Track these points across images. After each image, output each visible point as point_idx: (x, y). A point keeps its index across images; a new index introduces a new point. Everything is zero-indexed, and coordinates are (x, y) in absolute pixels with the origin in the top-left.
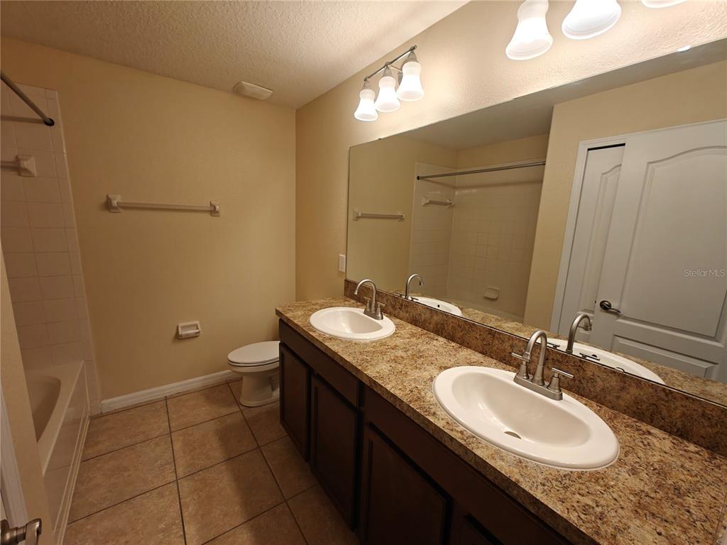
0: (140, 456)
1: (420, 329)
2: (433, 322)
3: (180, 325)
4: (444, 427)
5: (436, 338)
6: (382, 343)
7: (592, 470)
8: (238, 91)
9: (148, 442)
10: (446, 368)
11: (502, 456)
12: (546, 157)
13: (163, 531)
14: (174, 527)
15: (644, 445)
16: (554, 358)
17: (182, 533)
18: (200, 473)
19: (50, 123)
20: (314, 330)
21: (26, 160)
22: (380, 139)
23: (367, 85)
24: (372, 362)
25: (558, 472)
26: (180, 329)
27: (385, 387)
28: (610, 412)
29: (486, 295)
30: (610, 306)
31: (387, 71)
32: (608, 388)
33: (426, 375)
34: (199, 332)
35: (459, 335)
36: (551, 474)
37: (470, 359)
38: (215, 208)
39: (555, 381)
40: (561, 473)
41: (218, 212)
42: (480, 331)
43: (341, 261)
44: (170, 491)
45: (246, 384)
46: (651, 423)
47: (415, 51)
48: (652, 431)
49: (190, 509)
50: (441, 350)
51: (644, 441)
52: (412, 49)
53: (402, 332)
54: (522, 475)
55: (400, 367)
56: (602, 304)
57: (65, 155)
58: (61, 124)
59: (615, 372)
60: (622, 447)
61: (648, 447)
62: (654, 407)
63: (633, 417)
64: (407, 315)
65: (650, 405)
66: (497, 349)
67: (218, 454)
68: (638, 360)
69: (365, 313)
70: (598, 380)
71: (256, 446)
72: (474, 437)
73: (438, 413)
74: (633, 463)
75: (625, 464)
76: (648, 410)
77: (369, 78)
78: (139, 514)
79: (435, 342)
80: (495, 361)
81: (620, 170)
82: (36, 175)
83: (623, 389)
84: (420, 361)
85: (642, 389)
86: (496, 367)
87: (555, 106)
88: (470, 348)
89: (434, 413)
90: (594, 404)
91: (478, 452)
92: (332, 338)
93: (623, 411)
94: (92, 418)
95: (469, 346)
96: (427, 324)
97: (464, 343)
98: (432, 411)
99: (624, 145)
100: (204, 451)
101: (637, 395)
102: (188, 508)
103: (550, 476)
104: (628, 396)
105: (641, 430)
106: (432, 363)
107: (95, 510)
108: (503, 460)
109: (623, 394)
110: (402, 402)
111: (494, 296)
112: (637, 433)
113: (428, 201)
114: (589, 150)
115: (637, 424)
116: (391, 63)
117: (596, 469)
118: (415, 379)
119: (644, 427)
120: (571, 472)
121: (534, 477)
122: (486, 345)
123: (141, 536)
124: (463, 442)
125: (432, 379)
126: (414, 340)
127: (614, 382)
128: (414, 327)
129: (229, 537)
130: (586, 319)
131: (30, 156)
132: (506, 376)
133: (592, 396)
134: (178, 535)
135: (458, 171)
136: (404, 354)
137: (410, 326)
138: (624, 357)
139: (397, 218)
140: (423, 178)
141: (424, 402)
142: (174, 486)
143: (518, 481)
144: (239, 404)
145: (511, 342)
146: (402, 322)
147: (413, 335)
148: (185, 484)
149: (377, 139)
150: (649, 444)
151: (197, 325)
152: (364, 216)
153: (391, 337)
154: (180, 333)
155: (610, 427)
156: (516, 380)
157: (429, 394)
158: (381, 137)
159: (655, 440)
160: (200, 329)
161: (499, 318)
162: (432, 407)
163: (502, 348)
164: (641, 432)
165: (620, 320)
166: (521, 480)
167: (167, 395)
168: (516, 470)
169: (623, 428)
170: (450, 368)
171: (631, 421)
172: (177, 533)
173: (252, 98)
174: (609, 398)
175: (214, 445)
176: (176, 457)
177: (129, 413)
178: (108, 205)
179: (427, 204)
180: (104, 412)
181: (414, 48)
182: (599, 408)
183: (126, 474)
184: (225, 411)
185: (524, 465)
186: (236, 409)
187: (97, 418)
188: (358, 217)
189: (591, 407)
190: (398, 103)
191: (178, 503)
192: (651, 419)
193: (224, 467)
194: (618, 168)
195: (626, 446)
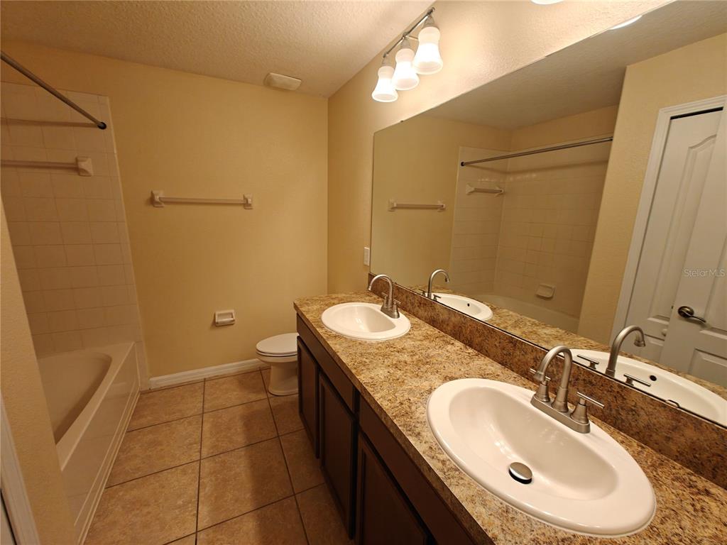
0: (174, 433)
1: (437, 331)
2: (451, 324)
3: (217, 313)
4: (424, 453)
5: (452, 342)
6: (389, 344)
7: (604, 537)
8: (268, 83)
9: (182, 420)
10: (452, 379)
11: (485, 501)
12: (613, 132)
13: (180, 507)
14: (190, 505)
15: (695, 510)
16: (586, 378)
17: (196, 512)
18: (221, 455)
19: (103, 126)
20: (322, 326)
21: (82, 161)
22: (402, 121)
23: (386, 61)
24: (371, 366)
25: (556, 532)
26: (216, 316)
27: (373, 396)
28: (656, 456)
29: (538, 293)
30: (692, 313)
31: (405, 43)
32: (654, 425)
33: (426, 385)
34: (234, 321)
35: (477, 340)
36: (544, 534)
37: (485, 369)
38: (247, 201)
39: (581, 408)
40: (560, 536)
41: (250, 205)
42: (500, 339)
43: (365, 254)
44: (193, 470)
45: (274, 374)
46: (713, 478)
47: (432, 14)
48: (713, 490)
49: (207, 489)
50: (454, 356)
51: (696, 503)
52: (430, 13)
53: (416, 333)
54: (503, 530)
55: (399, 373)
56: (681, 311)
57: (116, 156)
58: (112, 128)
59: (665, 406)
60: (660, 510)
61: (700, 514)
62: (719, 459)
63: (688, 467)
64: (426, 313)
65: (713, 455)
66: (519, 360)
67: (240, 439)
68: (716, 387)
69: (382, 310)
70: (642, 413)
71: (275, 434)
72: (458, 470)
73: (423, 434)
74: (670, 535)
75: (658, 535)
76: (710, 461)
77: (388, 53)
78: (163, 487)
79: (449, 347)
80: (515, 375)
81: (714, 142)
82: (93, 175)
83: (675, 428)
84: (424, 369)
85: (702, 433)
86: (515, 382)
87: (628, 67)
88: (489, 356)
89: (419, 434)
90: (635, 443)
91: (456, 491)
92: (338, 336)
93: (675, 458)
94: (142, 393)
95: (487, 355)
96: (445, 326)
97: (482, 351)
98: (417, 430)
99: (721, 109)
100: (229, 435)
101: (695, 439)
102: (205, 488)
103: (542, 538)
104: (682, 439)
105: (696, 487)
106: (437, 372)
107: (129, 478)
108: (484, 505)
109: (676, 436)
110: (387, 415)
111: (548, 294)
112: (688, 490)
113: (473, 189)
114: (672, 118)
115: (693, 478)
116: (409, 32)
117: (612, 537)
118: (411, 389)
119: (702, 483)
120: (574, 536)
121: (520, 536)
122: (506, 355)
123: (161, 509)
124: (441, 475)
125: (430, 391)
126: (426, 343)
127: (663, 418)
128: (431, 328)
129: (236, 523)
130: (637, 333)
131: (87, 157)
132: (522, 394)
133: (632, 432)
134: (192, 513)
135: (511, 153)
136: (408, 359)
137: (427, 326)
138: (696, 382)
139: (437, 208)
140: (468, 164)
141: (411, 418)
142: (196, 465)
143: (496, 538)
144: (267, 391)
145: (535, 354)
146: (420, 322)
147: (426, 337)
148: (207, 464)
149: (399, 121)
150: (702, 509)
151: (232, 314)
152: (399, 207)
153: (401, 338)
154: (216, 321)
155: (649, 477)
156: (533, 402)
157: (421, 409)
158: (403, 120)
159: (713, 504)
160: (234, 318)
161: (537, 322)
162: (418, 425)
163: (524, 360)
164: (695, 490)
165: (705, 332)
166: (501, 536)
167: (207, 377)
168: (498, 522)
169: (669, 482)
170: (457, 379)
171: (683, 472)
172: (191, 511)
173: (284, 90)
174: (655, 437)
175: (239, 430)
176: (203, 437)
177: (172, 392)
178: (152, 201)
179: (472, 192)
180: (153, 388)
181: (431, 11)
182: (640, 449)
183: (159, 448)
184: (253, 397)
185: (510, 516)
186: (263, 396)
187: (146, 393)
188: (393, 208)
189: (628, 446)
190: (417, 78)
191: (197, 482)
192: (713, 474)
193: (243, 453)
194: (713, 139)
195: (667, 508)
